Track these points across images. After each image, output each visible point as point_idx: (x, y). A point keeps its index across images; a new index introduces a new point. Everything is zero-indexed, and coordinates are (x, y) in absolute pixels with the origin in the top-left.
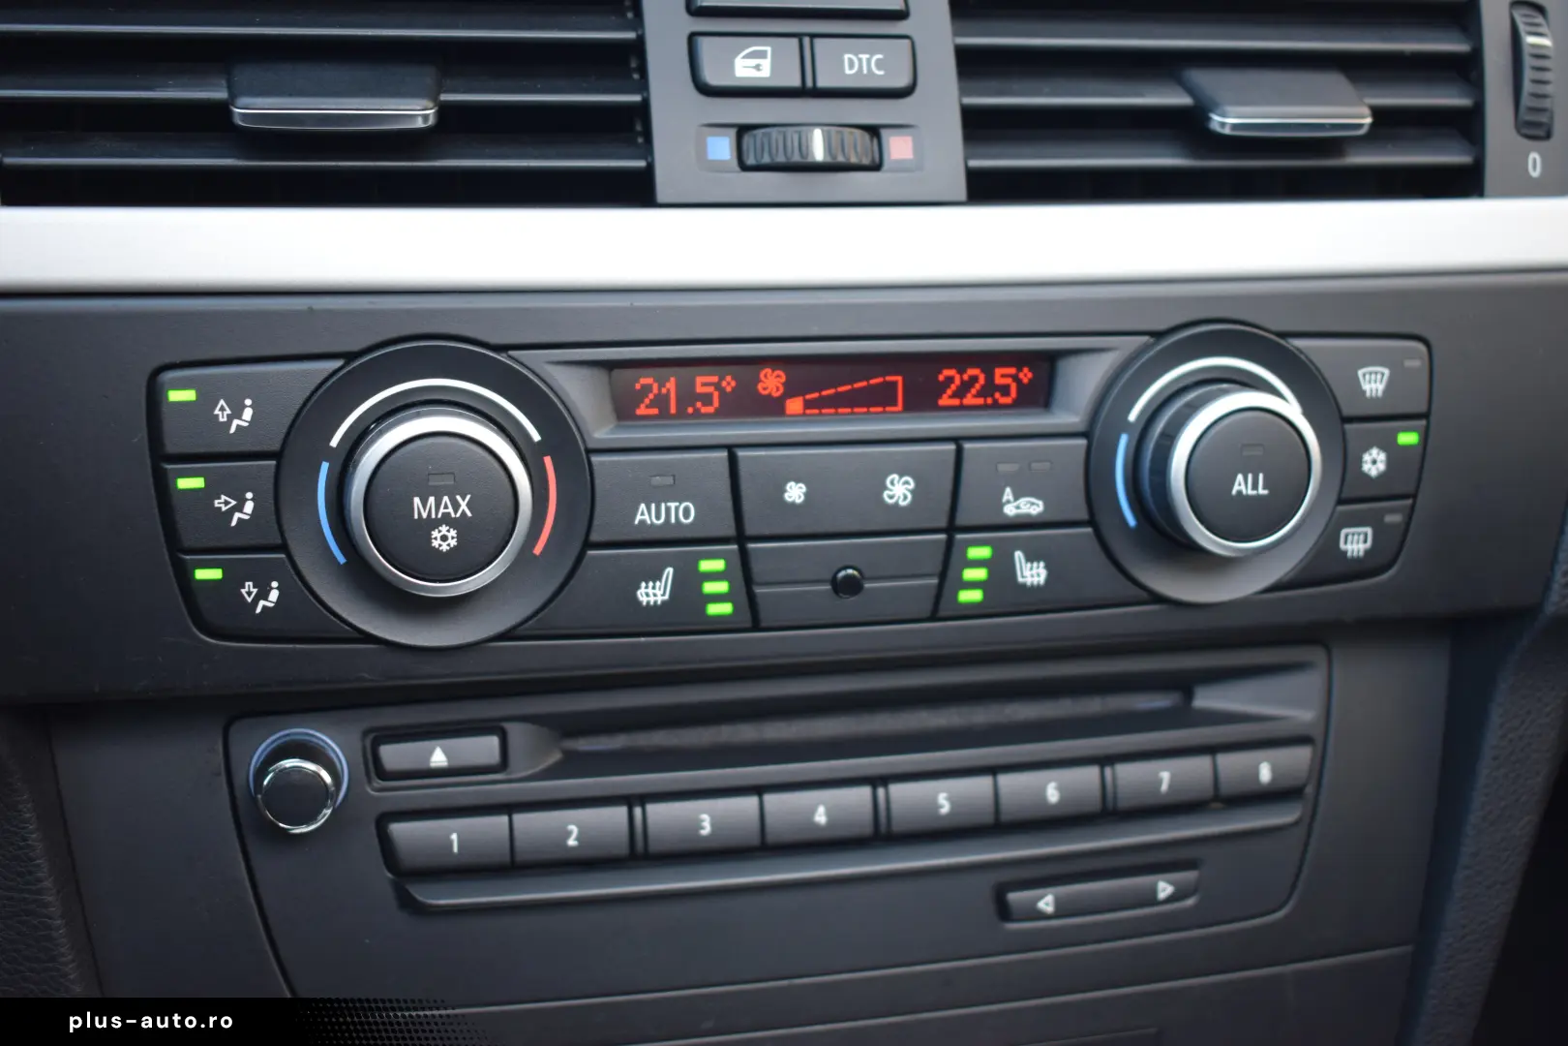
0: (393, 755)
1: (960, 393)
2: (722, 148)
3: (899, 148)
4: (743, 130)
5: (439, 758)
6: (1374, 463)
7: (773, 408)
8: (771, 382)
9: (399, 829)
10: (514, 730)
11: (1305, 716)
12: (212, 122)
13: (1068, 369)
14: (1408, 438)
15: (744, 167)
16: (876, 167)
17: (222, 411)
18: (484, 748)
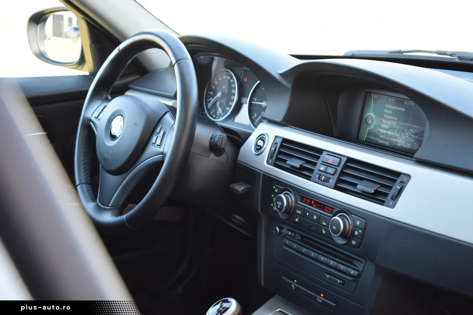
1: (326, 210)
2: (317, 176)
3: (331, 181)
4: (320, 175)
5: (290, 233)
6: (356, 233)
7: (312, 205)
8: (313, 202)
9: (285, 239)
10: (297, 234)
11: (361, 269)
12: (285, 161)
13: (334, 210)
14: (360, 231)
15: (319, 179)
16: (328, 182)
17: (276, 190)
18: (293, 234)
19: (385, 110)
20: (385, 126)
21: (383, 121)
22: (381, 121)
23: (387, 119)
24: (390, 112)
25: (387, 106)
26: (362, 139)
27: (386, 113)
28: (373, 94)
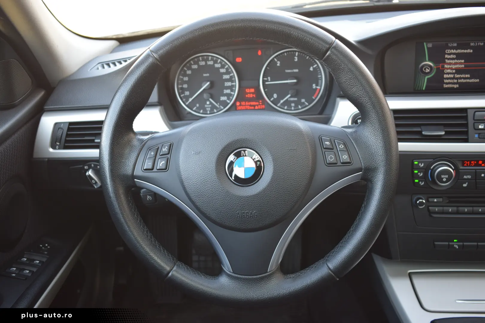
0: (430, 200)
2: (477, 136)
4: (479, 134)
5: (435, 200)
7: (480, 165)
8: (480, 162)
9: (430, 208)
10: (444, 198)
15: (479, 138)
17: (420, 164)
18: (441, 200)
19: (446, 56)
20: (449, 71)
21: (446, 66)
22: (443, 67)
23: (450, 64)
24: (455, 56)
25: (447, 51)
26: (421, 88)
27: (447, 59)
28: (425, 44)
